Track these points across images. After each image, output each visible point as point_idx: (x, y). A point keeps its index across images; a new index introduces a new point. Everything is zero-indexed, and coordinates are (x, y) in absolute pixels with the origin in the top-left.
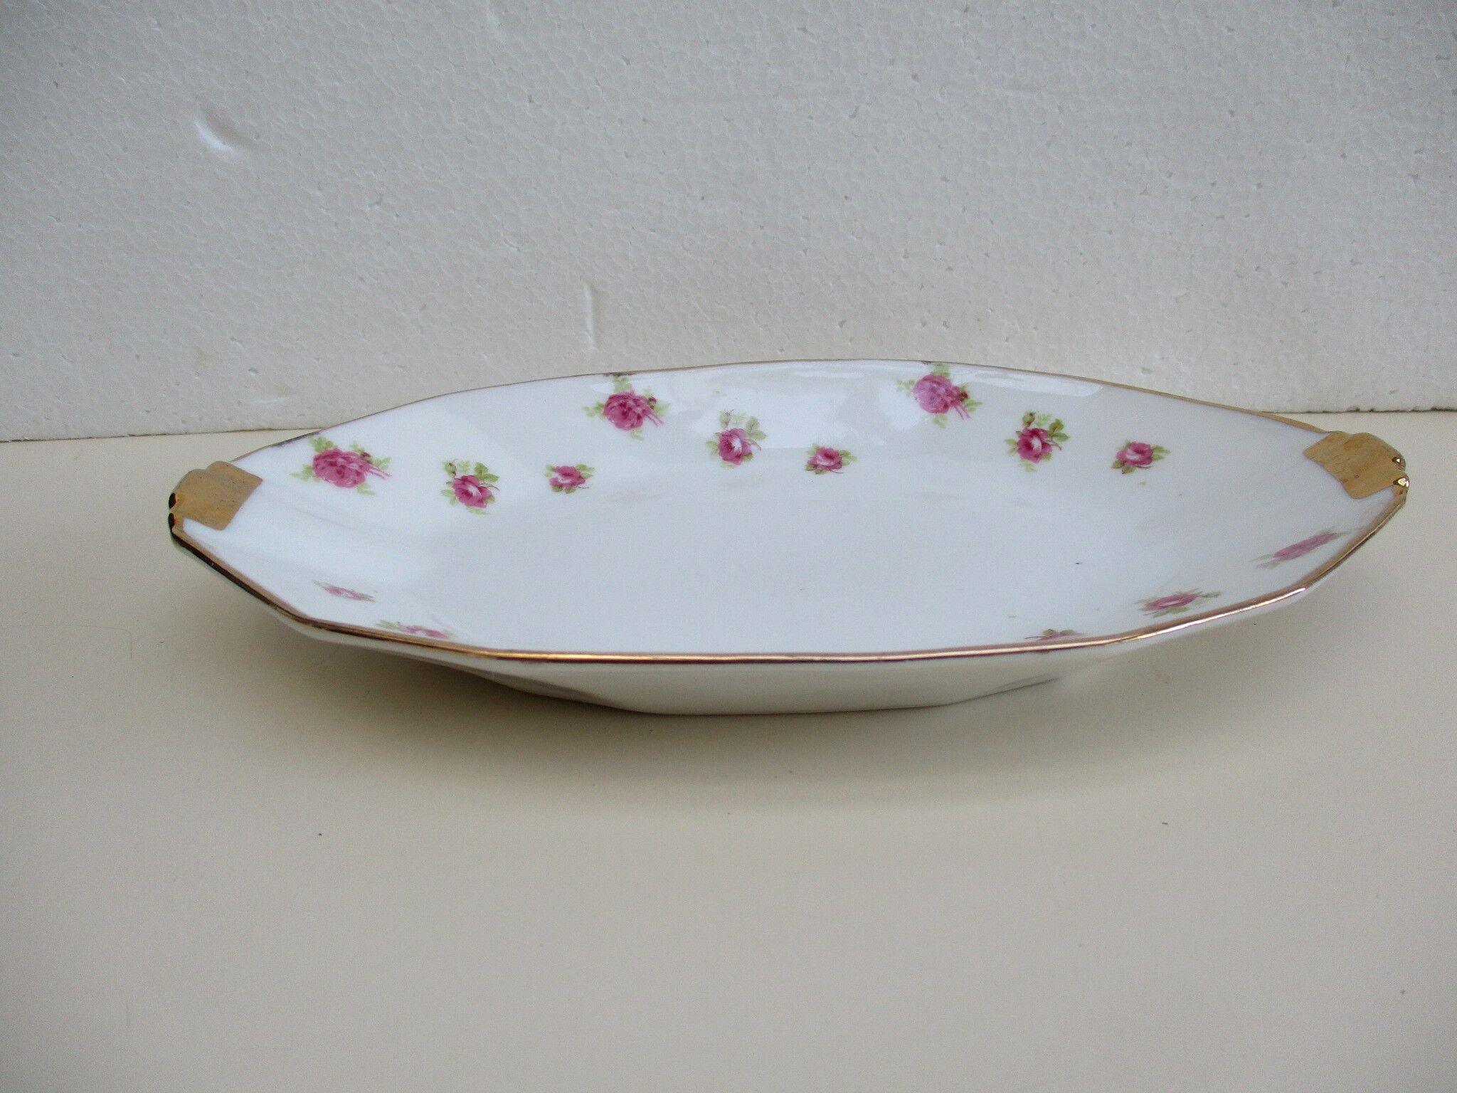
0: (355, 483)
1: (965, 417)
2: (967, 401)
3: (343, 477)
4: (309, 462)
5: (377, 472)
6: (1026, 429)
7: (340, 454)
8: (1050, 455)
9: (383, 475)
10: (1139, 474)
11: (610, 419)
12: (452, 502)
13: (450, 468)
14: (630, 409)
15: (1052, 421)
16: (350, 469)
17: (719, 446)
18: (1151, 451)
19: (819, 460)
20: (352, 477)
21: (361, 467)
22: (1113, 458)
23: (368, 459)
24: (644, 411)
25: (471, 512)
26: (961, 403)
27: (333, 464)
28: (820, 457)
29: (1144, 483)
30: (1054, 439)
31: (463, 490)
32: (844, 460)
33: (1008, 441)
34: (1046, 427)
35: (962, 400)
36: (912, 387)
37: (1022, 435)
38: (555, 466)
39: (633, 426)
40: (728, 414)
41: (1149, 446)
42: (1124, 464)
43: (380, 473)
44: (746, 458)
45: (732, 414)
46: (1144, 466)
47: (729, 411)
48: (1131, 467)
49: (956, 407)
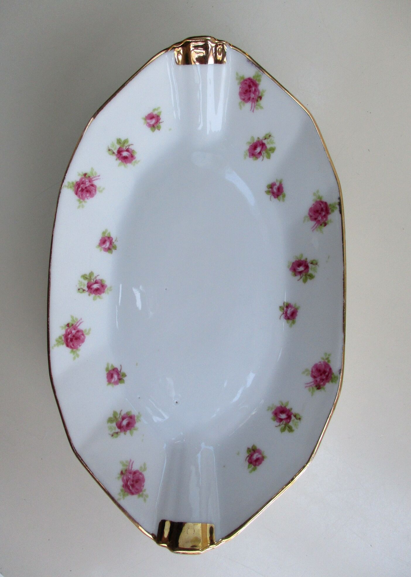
0: (244, 100)
1: (306, 385)
2: (315, 388)
3: (244, 93)
4: (247, 76)
5: (253, 106)
6: (292, 414)
7: (256, 87)
8: (274, 420)
9: (252, 109)
10: (244, 455)
11: (314, 204)
12: (249, 143)
13: (268, 136)
14: (320, 214)
15: (294, 428)
16: (250, 94)
17: (300, 260)
18: (255, 465)
19: (291, 309)
20: (246, 97)
21: (253, 99)
22: (259, 446)
23: (259, 99)
24: (319, 221)
25: (245, 152)
26: (315, 385)
27: (250, 86)
28: (292, 309)
29: (238, 454)
30: (283, 425)
31: (257, 145)
32: (290, 321)
33: (287, 403)
34: (291, 424)
35: (316, 386)
36: (326, 361)
37: (289, 411)
38: (283, 183)
39: (311, 216)
40: (316, 264)
41: (258, 465)
42: (253, 450)
43: (253, 107)
44: (294, 273)
45: (317, 265)
46: (248, 459)
47: (318, 264)
48: (250, 453)
49: (313, 382)
